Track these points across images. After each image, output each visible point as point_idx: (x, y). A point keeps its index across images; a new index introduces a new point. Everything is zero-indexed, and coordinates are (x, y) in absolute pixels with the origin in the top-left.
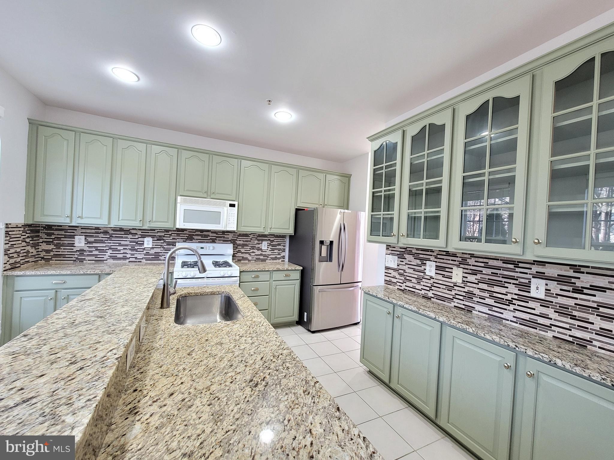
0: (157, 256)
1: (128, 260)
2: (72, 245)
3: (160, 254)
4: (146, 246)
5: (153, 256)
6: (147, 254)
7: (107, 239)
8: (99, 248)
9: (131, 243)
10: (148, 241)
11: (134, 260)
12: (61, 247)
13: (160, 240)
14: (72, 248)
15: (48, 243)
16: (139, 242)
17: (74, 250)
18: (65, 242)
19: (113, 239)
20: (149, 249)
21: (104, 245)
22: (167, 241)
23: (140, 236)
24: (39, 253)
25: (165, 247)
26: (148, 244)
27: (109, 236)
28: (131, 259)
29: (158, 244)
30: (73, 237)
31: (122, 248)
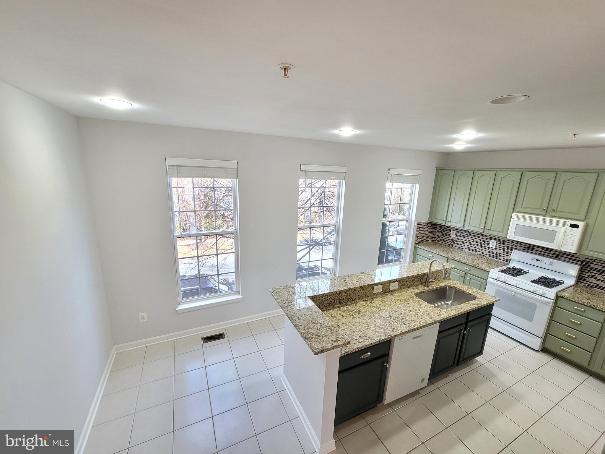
0: (498, 256)
1: (477, 253)
2: (449, 235)
3: (501, 255)
4: (490, 246)
5: (495, 255)
6: (491, 252)
7: (467, 235)
8: (462, 240)
9: (481, 242)
10: (493, 243)
11: (481, 253)
12: (445, 236)
13: (503, 244)
14: (449, 237)
15: (440, 232)
16: (486, 242)
17: (450, 239)
18: (447, 233)
19: (470, 236)
20: (493, 249)
21: (465, 239)
22: (508, 245)
23: (488, 238)
24: (435, 237)
25: (505, 250)
26: (492, 245)
27: (468, 234)
28: (479, 253)
29: (500, 247)
30: (450, 231)
31: (474, 243)
